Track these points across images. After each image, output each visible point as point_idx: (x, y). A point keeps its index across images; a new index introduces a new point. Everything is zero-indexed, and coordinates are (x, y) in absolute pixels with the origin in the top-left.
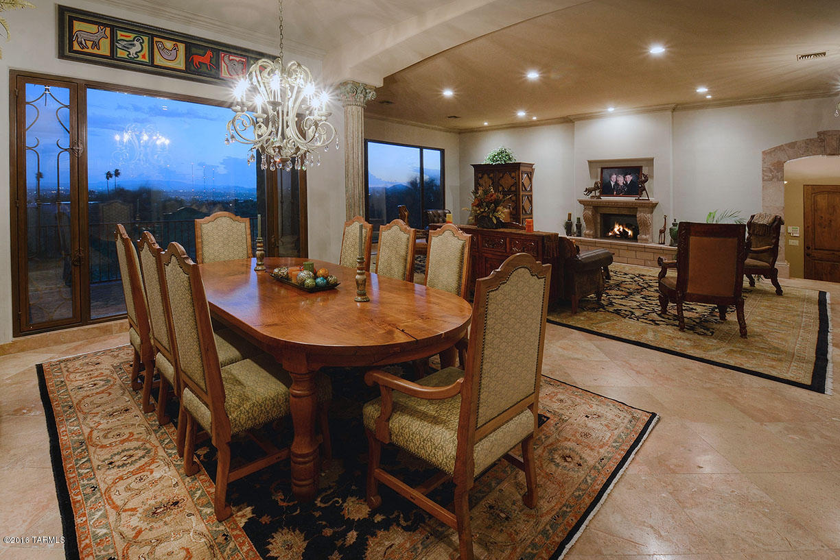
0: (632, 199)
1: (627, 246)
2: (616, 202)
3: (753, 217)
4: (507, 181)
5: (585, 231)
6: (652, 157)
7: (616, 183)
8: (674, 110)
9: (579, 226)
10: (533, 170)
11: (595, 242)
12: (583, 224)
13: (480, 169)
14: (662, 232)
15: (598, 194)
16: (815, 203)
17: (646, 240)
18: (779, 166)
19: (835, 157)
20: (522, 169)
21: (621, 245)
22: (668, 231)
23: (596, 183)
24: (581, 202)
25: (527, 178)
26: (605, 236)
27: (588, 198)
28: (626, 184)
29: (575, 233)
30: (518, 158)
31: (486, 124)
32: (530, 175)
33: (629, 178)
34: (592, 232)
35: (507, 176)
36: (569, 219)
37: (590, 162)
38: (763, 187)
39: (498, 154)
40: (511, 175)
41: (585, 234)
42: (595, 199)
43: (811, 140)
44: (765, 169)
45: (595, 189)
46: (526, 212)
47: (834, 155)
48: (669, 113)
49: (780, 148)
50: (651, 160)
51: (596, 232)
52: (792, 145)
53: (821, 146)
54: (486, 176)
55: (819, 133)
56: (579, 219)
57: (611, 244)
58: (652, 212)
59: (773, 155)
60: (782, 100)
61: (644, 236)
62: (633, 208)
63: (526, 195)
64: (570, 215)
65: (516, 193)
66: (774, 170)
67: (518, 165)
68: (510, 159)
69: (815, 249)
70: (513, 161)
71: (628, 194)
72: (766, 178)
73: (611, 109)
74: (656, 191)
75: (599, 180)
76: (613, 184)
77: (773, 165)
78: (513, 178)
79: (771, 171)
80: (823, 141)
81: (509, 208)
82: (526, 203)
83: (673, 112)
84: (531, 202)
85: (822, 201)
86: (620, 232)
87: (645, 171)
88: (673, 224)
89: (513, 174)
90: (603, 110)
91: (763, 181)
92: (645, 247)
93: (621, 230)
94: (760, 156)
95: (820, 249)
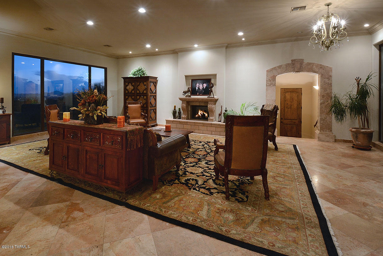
0: (206, 97)
1: (203, 123)
2: (198, 99)
3: (263, 106)
4: (142, 88)
5: (183, 116)
6: (216, 73)
7: (199, 88)
8: (227, 47)
9: (180, 113)
10: (157, 81)
11: (187, 122)
12: (182, 111)
13: (127, 80)
14: (220, 115)
15: (189, 94)
16: (285, 97)
17: (212, 120)
18: (274, 78)
19: (298, 73)
20: (150, 80)
21: (200, 123)
22: (222, 114)
23: (189, 88)
24: (180, 99)
25: (153, 85)
26: (193, 117)
27: (184, 97)
28: (203, 89)
29: (177, 117)
30: (148, 74)
31: (130, 52)
32: (155, 84)
33: (205, 85)
34: (185, 117)
35: (142, 84)
36: (175, 109)
37: (186, 76)
38: (266, 89)
39: (137, 71)
40: (143, 83)
41: (183, 118)
42: (188, 98)
43: (288, 64)
44: (267, 80)
45: (188, 92)
46: (152, 105)
47: (298, 72)
48: (224, 49)
49: (275, 68)
50: (216, 75)
51: (188, 116)
52: (280, 67)
53: (292, 68)
54: (130, 84)
55: (292, 61)
56: (179, 109)
57: (195, 123)
58: (215, 104)
59: (271, 72)
60: (276, 43)
61: (211, 118)
62: (206, 102)
63: (153, 96)
64: (175, 107)
65: (146, 95)
66: (271, 81)
67: (148, 78)
68: (144, 74)
69: (285, 119)
70: (146, 75)
71: (204, 94)
72: (268, 84)
73: (196, 46)
74: (217, 93)
75: (190, 87)
76: (197, 88)
77: (271, 78)
78: (145, 85)
79: (270, 81)
80: (293, 64)
81: (141, 104)
82: (152, 100)
83: (226, 48)
84: (155, 100)
85: (288, 96)
86: (201, 114)
87: (212, 81)
88: (225, 110)
89: (145, 83)
90: (192, 46)
91: (266, 86)
92: (211, 124)
93: (202, 113)
94: (266, 72)
95: (286, 119)
